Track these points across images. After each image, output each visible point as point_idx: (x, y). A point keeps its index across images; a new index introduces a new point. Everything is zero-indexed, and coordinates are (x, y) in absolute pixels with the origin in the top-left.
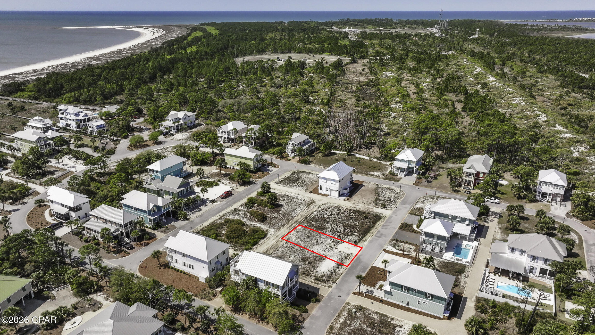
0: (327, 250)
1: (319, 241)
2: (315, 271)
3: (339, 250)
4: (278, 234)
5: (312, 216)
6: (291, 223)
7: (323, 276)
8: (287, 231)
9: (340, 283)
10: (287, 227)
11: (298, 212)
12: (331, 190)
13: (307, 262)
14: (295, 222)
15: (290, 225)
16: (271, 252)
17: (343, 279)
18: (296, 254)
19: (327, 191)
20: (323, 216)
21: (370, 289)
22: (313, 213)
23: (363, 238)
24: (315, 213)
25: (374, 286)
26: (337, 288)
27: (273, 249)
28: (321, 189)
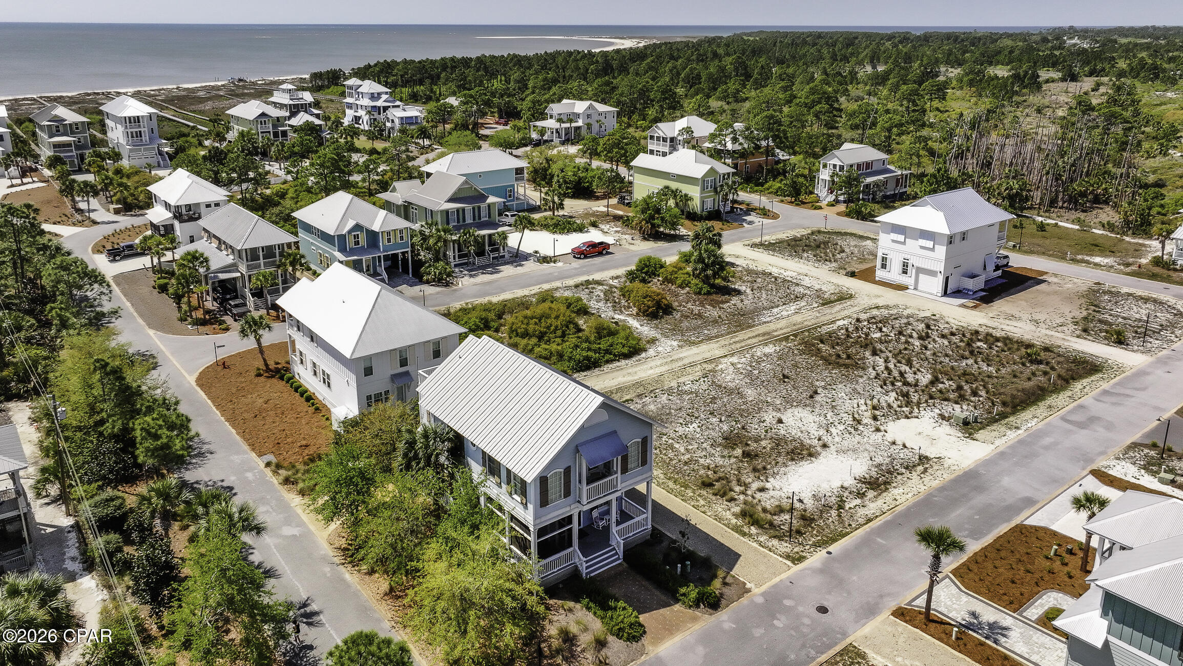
0: (842, 427)
1: (818, 398)
2: (755, 485)
3: (890, 437)
4: (681, 355)
5: (825, 330)
6: (742, 335)
7: (780, 510)
8: (718, 353)
9: (847, 555)
10: (723, 343)
11: (785, 313)
12: (920, 270)
13: (738, 452)
14: (758, 335)
15: (737, 339)
16: (628, 397)
17: (866, 541)
18: (714, 420)
19: (905, 272)
20: (867, 335)
21: (989, 613)
22: (833, 322)
23: (1003, 416)
24: (841, 323)
25: (1016, 604)
26: (824, 570)
27: (640, 390)
28: (884, 266)
